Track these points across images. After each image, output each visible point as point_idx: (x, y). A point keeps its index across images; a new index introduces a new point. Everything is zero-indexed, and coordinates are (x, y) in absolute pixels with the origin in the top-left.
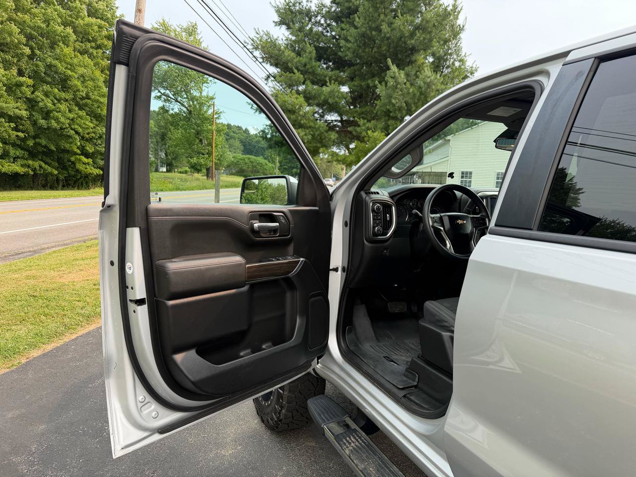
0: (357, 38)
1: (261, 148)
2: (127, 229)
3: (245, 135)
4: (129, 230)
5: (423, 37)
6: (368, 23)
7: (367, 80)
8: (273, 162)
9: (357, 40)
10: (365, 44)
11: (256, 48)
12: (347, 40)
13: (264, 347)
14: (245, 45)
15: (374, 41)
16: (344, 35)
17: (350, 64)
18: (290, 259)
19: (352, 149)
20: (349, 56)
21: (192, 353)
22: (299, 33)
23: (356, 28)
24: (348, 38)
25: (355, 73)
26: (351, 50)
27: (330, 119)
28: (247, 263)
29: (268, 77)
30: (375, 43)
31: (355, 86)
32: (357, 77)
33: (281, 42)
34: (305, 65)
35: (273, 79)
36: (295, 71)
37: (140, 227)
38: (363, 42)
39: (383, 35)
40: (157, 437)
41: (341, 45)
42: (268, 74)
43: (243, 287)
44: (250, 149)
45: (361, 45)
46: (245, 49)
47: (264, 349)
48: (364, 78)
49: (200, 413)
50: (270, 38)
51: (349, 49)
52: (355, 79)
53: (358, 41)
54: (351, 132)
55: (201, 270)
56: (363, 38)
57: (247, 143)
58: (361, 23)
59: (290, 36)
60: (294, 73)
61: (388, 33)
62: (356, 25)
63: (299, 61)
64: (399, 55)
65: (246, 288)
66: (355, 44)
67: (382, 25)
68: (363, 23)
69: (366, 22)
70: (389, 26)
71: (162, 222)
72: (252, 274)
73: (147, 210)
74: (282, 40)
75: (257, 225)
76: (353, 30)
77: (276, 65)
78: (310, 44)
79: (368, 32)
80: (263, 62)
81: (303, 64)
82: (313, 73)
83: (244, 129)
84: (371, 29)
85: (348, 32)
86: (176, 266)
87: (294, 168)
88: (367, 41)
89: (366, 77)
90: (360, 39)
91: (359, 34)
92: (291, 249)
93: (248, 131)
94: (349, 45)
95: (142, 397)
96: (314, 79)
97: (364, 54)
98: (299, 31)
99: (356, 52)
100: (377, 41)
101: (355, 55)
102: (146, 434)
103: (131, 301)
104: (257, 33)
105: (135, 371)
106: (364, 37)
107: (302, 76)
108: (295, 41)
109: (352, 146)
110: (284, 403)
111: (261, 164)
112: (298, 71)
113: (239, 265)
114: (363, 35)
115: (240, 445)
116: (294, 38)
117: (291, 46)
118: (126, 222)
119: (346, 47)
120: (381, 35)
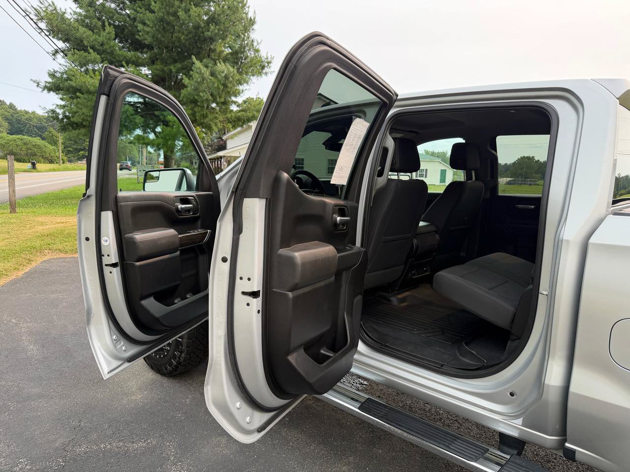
0: (156, 22)
1: (33, 126)
2: (102, 212)
3: (11, 111)
4: (103, 214)
5: (218, 29)
6: (165, 8)
7: (170, 64)
8: (54, 143)
9: (155, 25)
10: (164, 29)
11: (42, 19)
12: (144, 24)
13: (176, 301)
14: (28, 13)
15: (173, 26)
16: (140, 18)
17: (150, 47)
18: (200, 231)
19: (159, 133)
20: (148, 40)
21: (152, 299)
22: (89, 8)
23: (153, 12)
24: (146, 22)
25: (156, 57)
26: (150, 34)
27: (132, 101)
28: (179, 234)
29: (57, 52)
30: (174, 29)
31: (157, 70)
32: (159, 61)
33: (69, 17)
34: (102, 45)
35: (62, 54)
36: (91, 51)
37: (113, 211)
38: (162, 27)
39: (181, 22)
40: (127, 365)
41: (139, 28)
42: (56, 48)
43: (175, 252)
44: (20, 128)
45: (160, 30)
46: (27, 18)
47: (176, 303)
48: (166, 63)
49: (151, 347)
50: (55, 9)
51: (148, 33)
52: (156, 62)
53: (157, 25)
54: (156, 116)
55: (154, 239)
56: (161, 23)
57: (14, 121)
58: (158, 8)
59: (78, 10)
60: (89, 53)
61: (186, 20)
62: (153, 9)
63: (95, 40)
64: (198, 44)
65: (178, 253)
66: (154, 29)
67: (178, 12)
68: (160, 8)
69: (163, 7)
70: (186, 13)
71: (126, 206)
72: (182, 242)
73: (116, 197)
74: (71, 14)
75: (180, 206)
76: (150, 15)
77: (65, 40)
78: (110, 24)
79: (166, 17)
80: (50, 35)
81: (100, 43)
82: (112, 53)
83: (8, 104)
84: (168, 13)
85: (145, 16)
86: (140, 236)
87: (81, 150)
88: (165, 25)
89: (168, 62)
90: (159, 23)
91: (156, 18)
92: (199, 223)
93: (15, 107)
94: (147, 29)
95: (115, 336)
96: (112, 59)
97: (164, 39)
98: (89, 6)
99: (155, 36)
100: (176, 27)
101: (155, 39)
102: (120, 363)
103: (106, 265)
104: (42, 3)
105: (110, 317)
106: (162, 21)
107: (99, 56)
108: (86, 17)
109: (159, 129)
110: (184, 348)
111: (39, 146)
112: (94, 51)
113: (174, 236)
114: (162, 20)
115: (146, 390)
116: (84, 13)
117: (81, 21)
118: (101, 208)
119: (144, 31)
120: (180, 21)
